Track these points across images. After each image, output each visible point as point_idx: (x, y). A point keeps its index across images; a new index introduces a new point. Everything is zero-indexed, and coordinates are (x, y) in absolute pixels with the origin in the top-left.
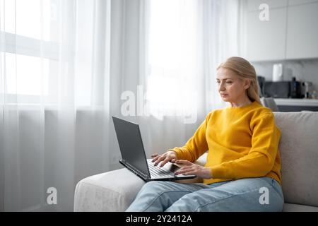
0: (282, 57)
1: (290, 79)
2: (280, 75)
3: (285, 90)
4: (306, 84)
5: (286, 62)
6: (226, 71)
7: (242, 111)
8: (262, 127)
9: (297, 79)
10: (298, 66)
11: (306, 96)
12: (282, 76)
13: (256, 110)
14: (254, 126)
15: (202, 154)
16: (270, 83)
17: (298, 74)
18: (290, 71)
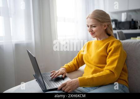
0: (126, 9)
1: (130, 20)
2: (125, 18)
3: (128, 26)
4: (139, 22)
5: (128, 11)
6: (91, 20)
7: (103, 43)
8: (113, 53)
9: (134, 20)
10: (134, 13)
11: (138, 28)
12: (127, 19)
13: (111, 42)
14: (109, 51)
15: (81, 66)
16: (121, 22)
17: (134, 17)
18: (130, 16)
